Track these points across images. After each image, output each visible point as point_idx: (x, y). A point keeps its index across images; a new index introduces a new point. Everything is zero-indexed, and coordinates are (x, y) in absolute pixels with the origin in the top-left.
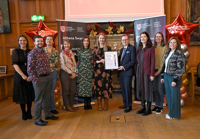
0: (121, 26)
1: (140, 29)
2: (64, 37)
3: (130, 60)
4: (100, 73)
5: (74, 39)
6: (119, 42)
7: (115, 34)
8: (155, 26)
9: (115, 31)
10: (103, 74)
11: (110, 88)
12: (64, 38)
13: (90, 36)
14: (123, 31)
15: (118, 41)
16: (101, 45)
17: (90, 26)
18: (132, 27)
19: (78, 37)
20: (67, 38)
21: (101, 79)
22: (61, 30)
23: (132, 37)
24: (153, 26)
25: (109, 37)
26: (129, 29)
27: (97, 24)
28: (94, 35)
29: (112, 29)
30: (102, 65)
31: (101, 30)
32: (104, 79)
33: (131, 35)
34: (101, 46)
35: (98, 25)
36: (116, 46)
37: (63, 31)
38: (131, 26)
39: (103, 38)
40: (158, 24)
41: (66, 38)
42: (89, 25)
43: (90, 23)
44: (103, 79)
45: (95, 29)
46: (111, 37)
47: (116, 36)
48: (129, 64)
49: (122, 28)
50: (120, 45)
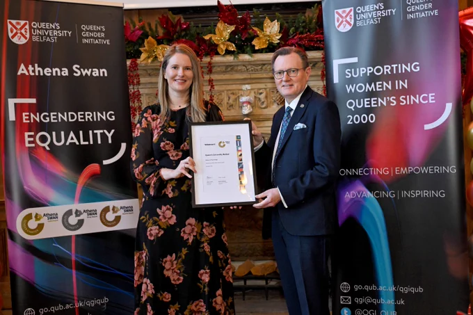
0: (267, 22)
1: (348, 28)
2: (22, 66)
3: (311, 163)
4: (173, 221)
5: (65, 72)
6: (262, 86)
7: (244, 52)
8: (411, 13)
9: (243, 42)
10: (187, 229)
11: (219, 292)
12: (22, 70)
13: (139, 61)
14: (276, 40)
15: (258, 80)
16: (173, 95)
17: (140, 21)
18: (313, 25)
19: (83, 67)
20: (37, 69)
21: (177, 251)
22: (10, 35)
23: (315, 64)
24: (406, 13)
25: (220, 64)
26: (302, 33)
27: (170, 16)
28: (156, 57)
29: (233, 33)
30: (184, 188)
31: (186, 35)
32: (189, 248)
33: (313, 55)
34: (178, 103)
35: (175, 18)
36: (249, 103)
37: (19, 41)
38: (311, 22)
39: (186, 68)
40: (425, 6)
41: (31, 68)
42: (136, 19)
43: (140, 12)
44: (184, 251)
45: (161, 32)
46: (227, 67)
47: (250, 62)
48: (307, 180)
49: (272, 29)
50: (266, 97)
